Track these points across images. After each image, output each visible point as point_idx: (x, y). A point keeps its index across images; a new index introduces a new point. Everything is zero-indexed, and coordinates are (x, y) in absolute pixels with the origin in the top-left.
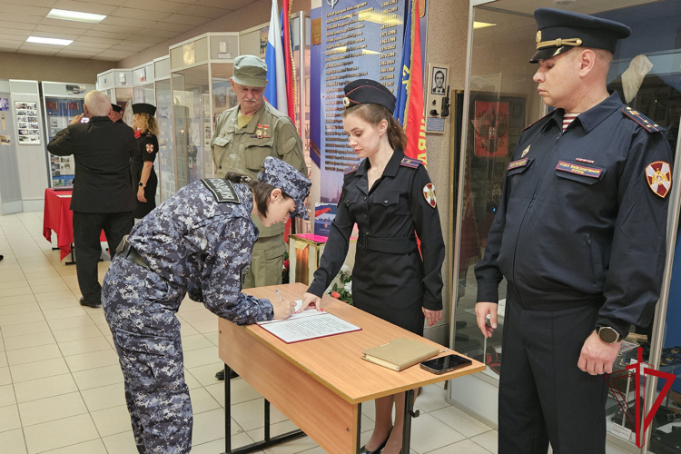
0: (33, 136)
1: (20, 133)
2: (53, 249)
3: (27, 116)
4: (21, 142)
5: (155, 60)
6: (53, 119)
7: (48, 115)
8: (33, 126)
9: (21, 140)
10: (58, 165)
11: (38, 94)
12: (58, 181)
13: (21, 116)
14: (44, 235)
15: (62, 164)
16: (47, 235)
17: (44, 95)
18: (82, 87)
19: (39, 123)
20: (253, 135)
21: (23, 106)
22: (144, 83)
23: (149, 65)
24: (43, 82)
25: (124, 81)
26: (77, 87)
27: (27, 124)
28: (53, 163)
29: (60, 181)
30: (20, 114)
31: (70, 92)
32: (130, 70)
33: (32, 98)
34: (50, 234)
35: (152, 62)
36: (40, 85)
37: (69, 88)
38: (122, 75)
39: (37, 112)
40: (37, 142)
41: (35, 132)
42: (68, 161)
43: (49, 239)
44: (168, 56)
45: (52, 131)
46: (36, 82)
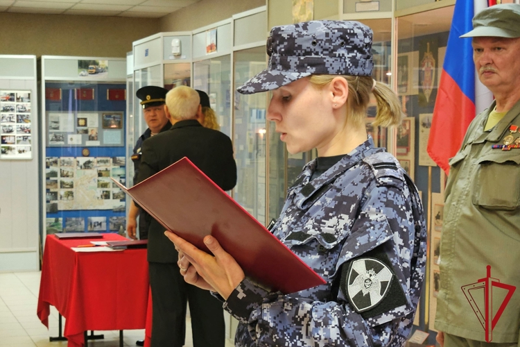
0: (21, 146)
1: (3, 142)
2: (52, 339)
3: (15, 113)
4: (4, 156)
5: (236, 16)
6: (54, 115)
7: (47, 109)
8: (23, 129)
9: (4, 152)
10: (56, 194)
11: (35, 78)
12: (53, 220)
13: (7, 114)
14: (39, 314)
15: (62, 192)
16: (43, 314)
17: (44, 78)
18: (103, 62)
19: (32, 125)
20: (497, 144)
21: (11, 98)
22: (214, 54)
23: (224, 26)
24: (44, 58)
25: (178, 51)
26: (95, 63)
27: (15, 126)
28: (48, 190)
29: (57, 221)
30: (5, 110)
31: (84, 72)
32: (189, 33)
33: (25, 83)
34: (48, 312)
35: (230, 20)
36: (39, 61)
37: (83, 65)
38: (175, 42)
39: (32, 106)
40: (28, 155)
41: (25, 138)
42: (72, 186)
43: (45, 322)
44: (264, 8)
45: (51, 136)
46: (33, 57)
